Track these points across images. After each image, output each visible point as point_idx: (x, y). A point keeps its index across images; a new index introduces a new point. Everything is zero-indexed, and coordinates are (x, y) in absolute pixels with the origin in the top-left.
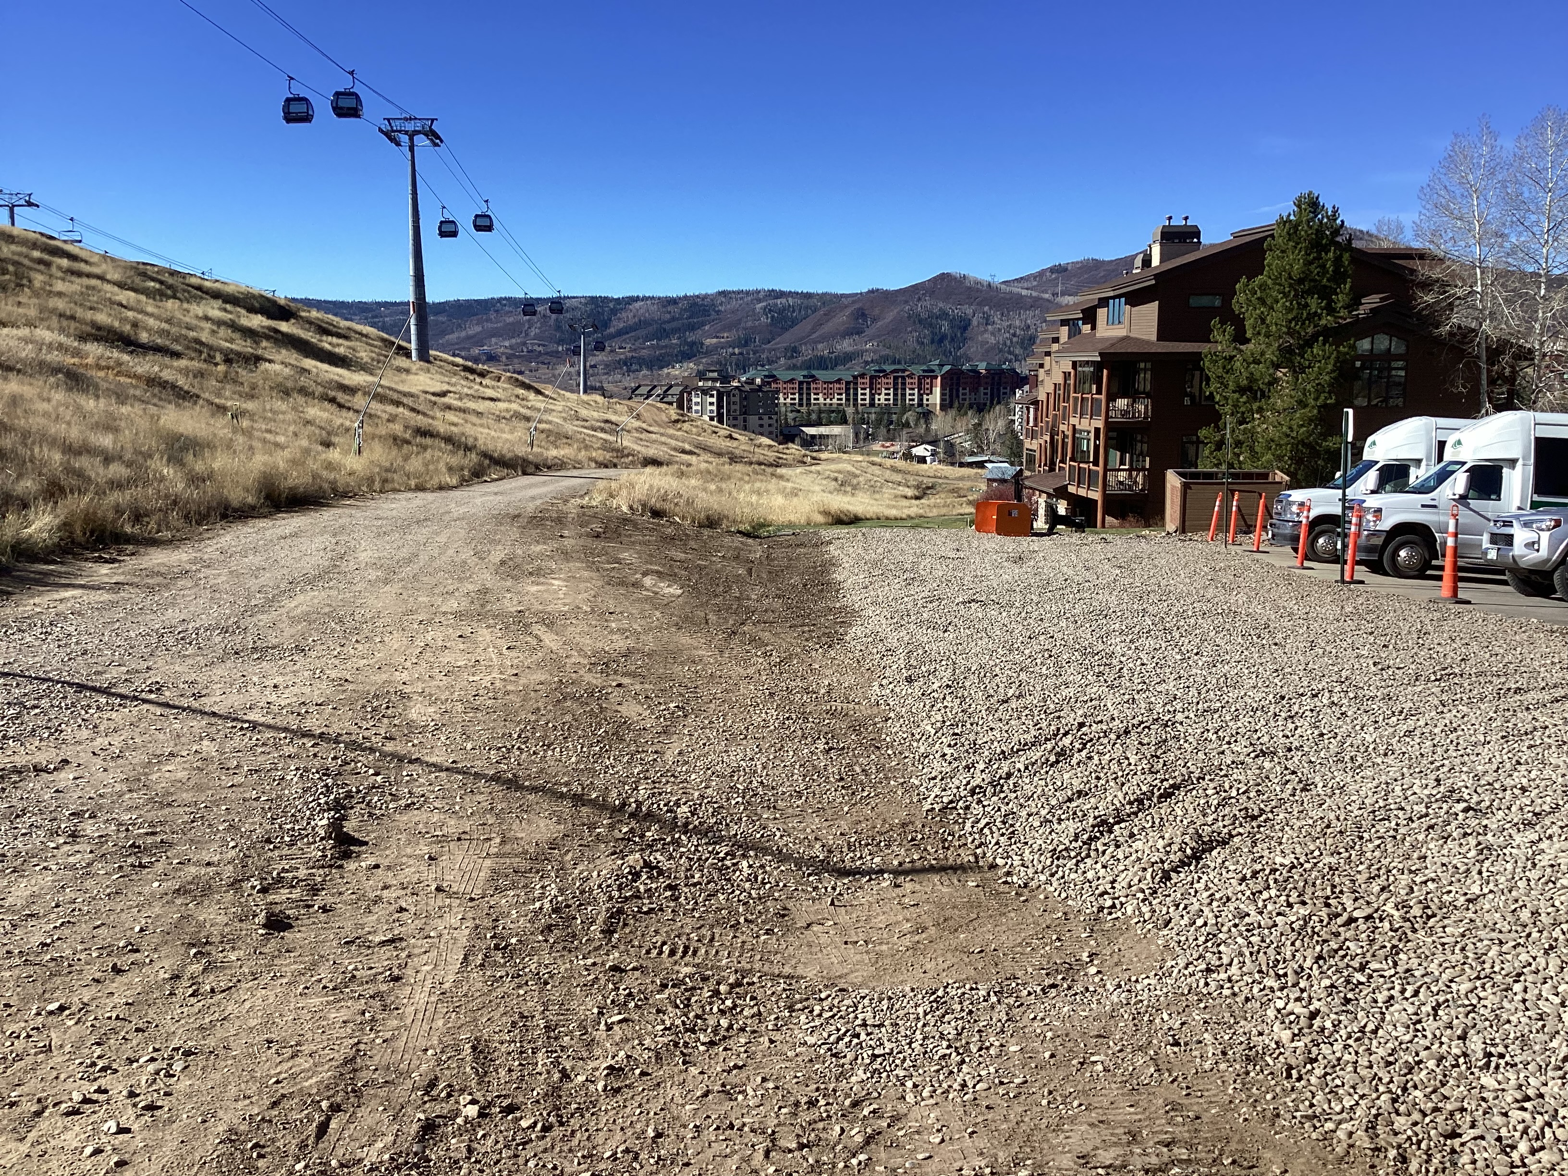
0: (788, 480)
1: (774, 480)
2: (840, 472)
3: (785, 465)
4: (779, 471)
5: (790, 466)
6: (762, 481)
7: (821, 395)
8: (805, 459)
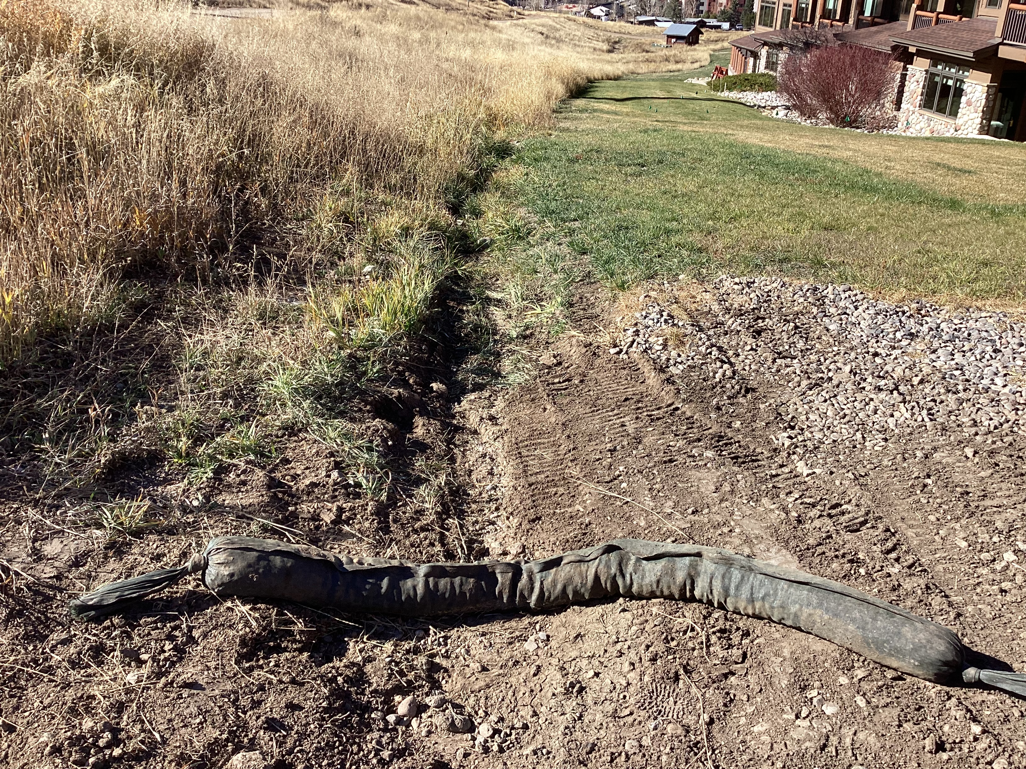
0: (500, 32)
1: (488, 31)
2: (543, 26)
3: (496, 19)
4: (491, 23)
5: (500, 19)
6: (476, 31)
8: (512, 14)
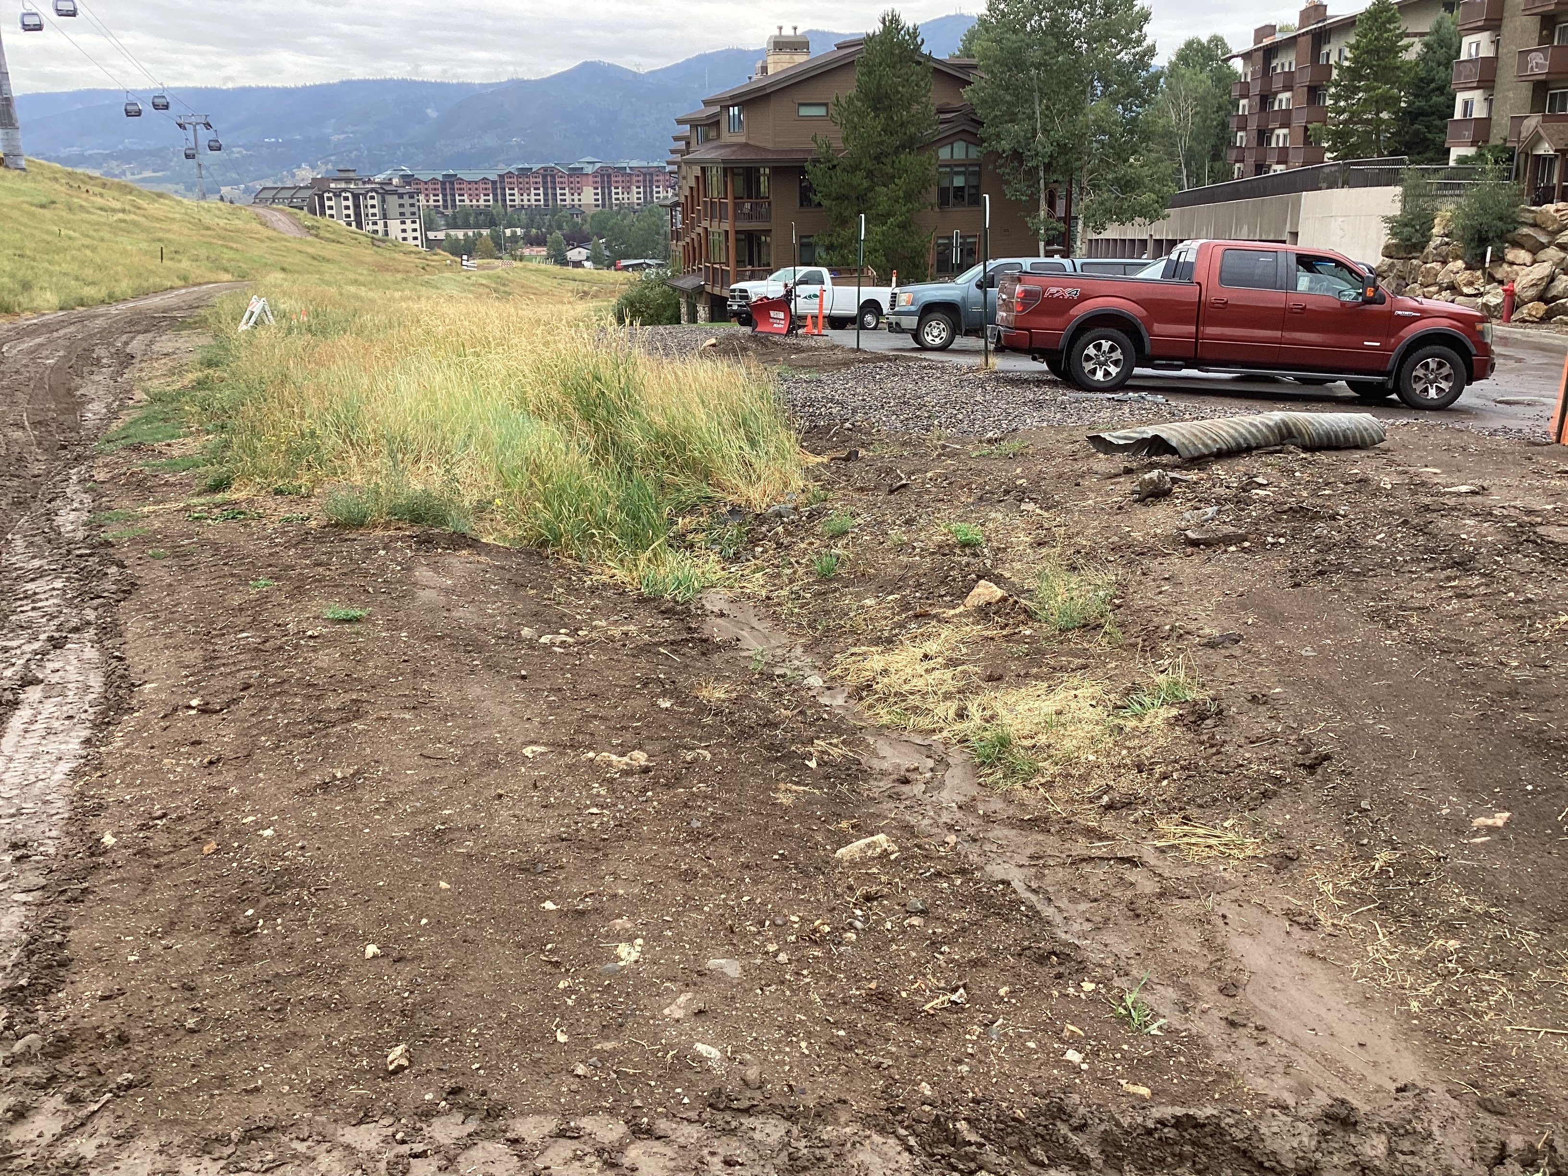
6: (411, 288)
7: (466, 197)
